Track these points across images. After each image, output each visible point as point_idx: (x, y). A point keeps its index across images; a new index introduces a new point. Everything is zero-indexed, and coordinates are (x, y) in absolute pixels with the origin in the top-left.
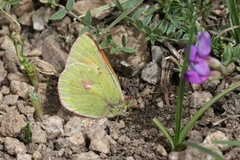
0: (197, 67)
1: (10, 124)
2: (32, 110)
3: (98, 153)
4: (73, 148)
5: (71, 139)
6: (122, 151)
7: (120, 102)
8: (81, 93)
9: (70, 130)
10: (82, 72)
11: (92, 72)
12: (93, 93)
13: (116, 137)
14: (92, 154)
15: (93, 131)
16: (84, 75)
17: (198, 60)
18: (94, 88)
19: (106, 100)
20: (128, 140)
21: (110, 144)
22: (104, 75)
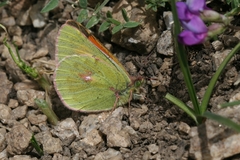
0: (189, 25)
1: (15, 141)
2: (44, 118)
3: (117, 148)
4: (88, 150)
5: (86, 140)
6: (143, 139)
7: (128, 86)
8: (83, 88)
9: (85, 130)
10: (76, 65)
11: (87, 61)
12: (96, 84)
13: (137, 125)
14: (111, 151)
15: (107, 125)
16: (79, 67)
17: (190, 17)
18: (94, 78)
19: (112, 88)
20: (151, 125)
21: (130, 135)
22: (102, 61)
